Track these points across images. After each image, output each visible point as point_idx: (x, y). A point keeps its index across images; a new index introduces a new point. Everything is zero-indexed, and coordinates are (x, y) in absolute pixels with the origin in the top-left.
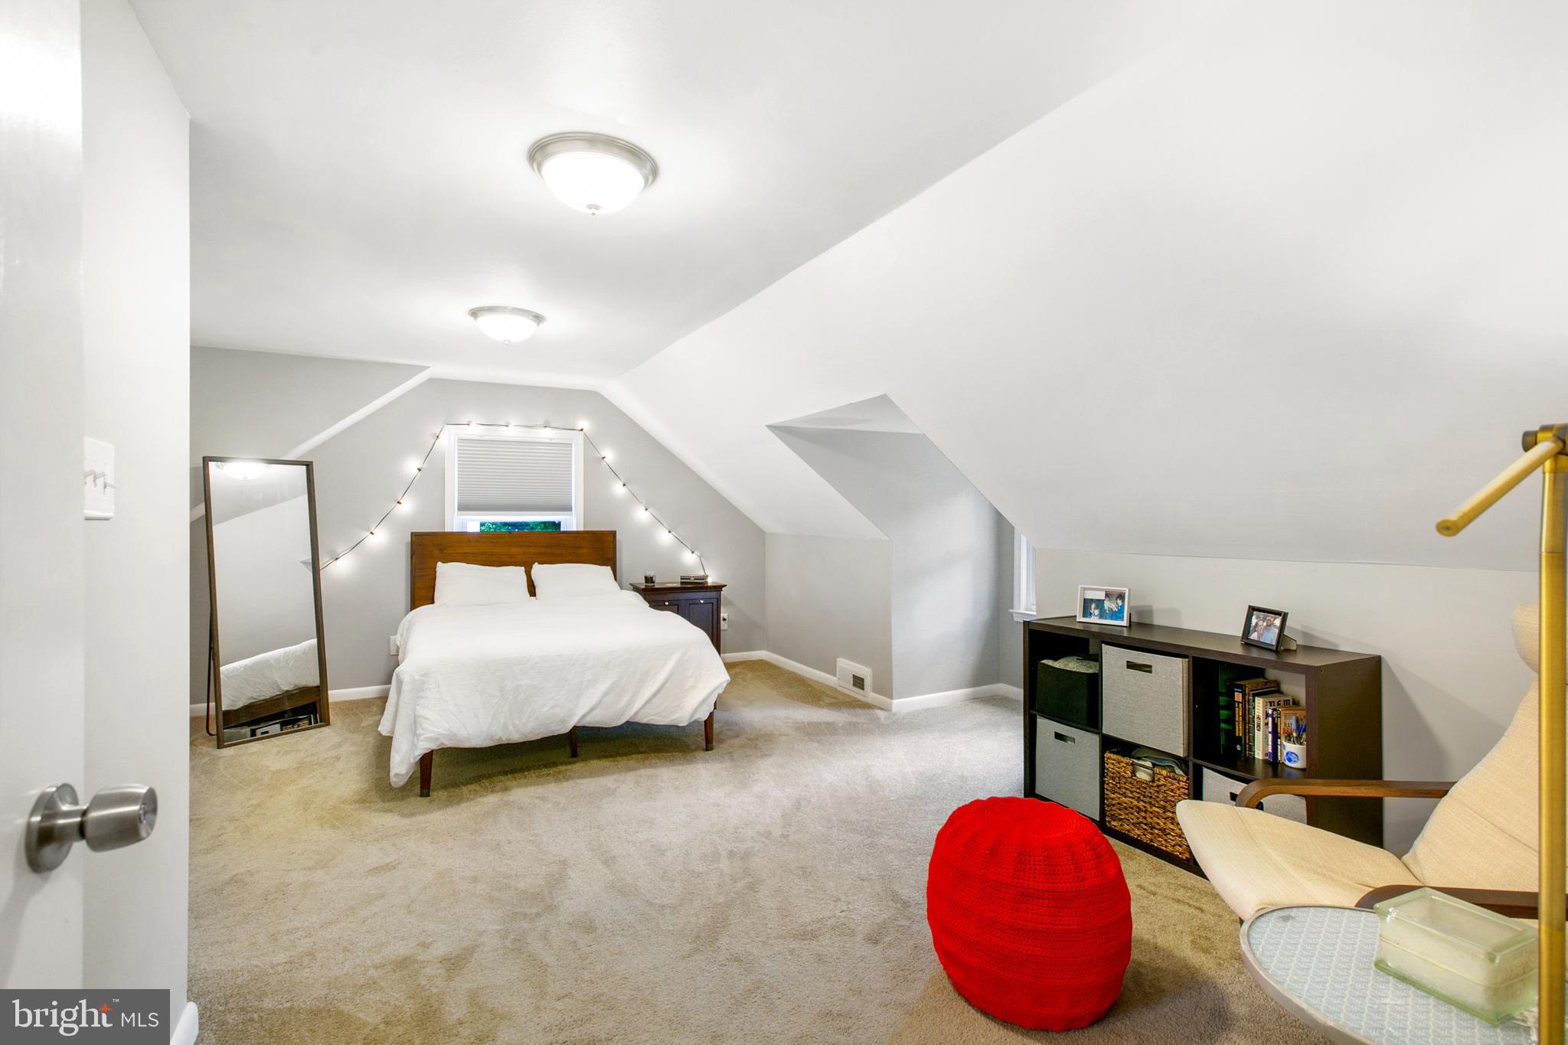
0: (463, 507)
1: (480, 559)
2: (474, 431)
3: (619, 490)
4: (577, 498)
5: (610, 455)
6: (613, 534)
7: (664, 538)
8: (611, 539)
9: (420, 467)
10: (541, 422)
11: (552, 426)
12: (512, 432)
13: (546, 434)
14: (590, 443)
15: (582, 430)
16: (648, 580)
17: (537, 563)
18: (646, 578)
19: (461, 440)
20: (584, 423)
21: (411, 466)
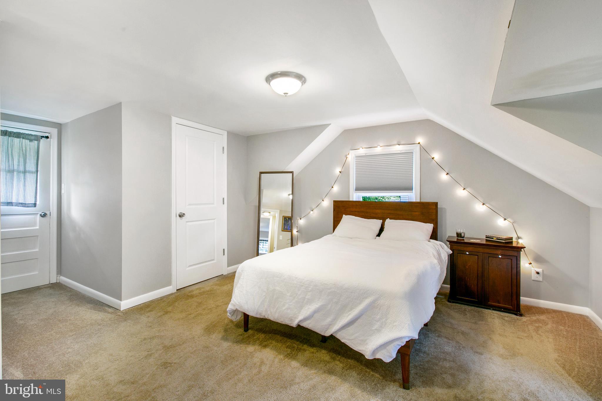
0: (358, 189)
1: (361, 214)
2: (362, 151)
3: (444, 177)
4: (416, 183)
5: (437, 156)
6: (436, 204)
7: (480, 208)
8: (434, 207)
9: (340, 171)
10: (396, 143)
11: (402, 143)
12: (379, 150)
13: (398, 149)
14: (424, 150)
15: (419, 143)
16: (459, 235)
17: (389, 219)
18: (457, 233)
19: (357, 157)
20: (420, 139)
21: (337, 170)
